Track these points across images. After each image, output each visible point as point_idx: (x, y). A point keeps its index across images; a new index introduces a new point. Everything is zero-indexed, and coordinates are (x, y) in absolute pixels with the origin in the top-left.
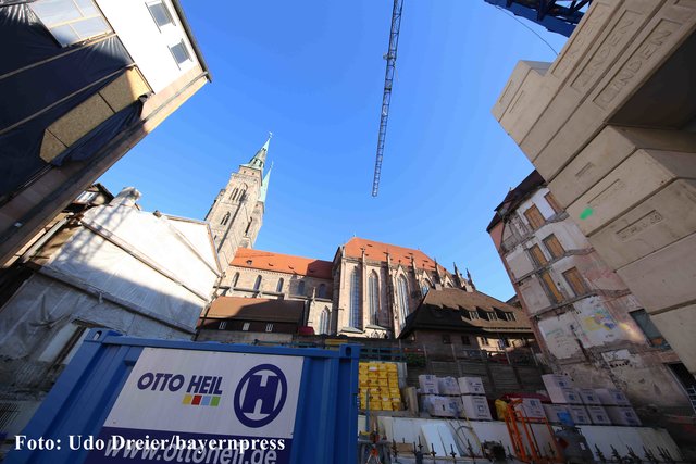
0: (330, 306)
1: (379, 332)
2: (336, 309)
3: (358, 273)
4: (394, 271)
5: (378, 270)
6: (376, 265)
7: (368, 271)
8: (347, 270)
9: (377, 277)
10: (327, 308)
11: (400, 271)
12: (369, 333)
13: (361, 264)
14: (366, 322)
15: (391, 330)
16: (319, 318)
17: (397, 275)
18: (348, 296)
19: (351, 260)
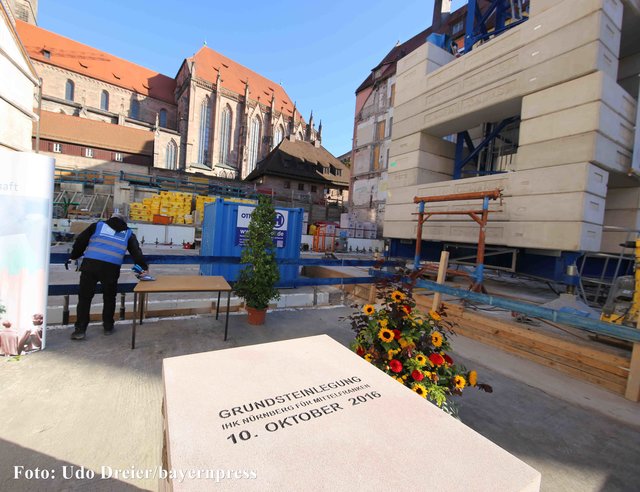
0: (178, 139)
1: (228, 171)
2: (184, 144)
3: (211, 103)
4: (251, 110)
5: (234, 105)
6: (233, 97)
7: (221, 103)
8: (198, 96)
9: (231, 113)
10: (173, 141)
11: (257, 111)
12: (218, 172)
13: (215, 92)
14: (215, 160)
15: (239, 171)
16: (164, 151)
17: (253, 113)
18: (198, 131)
19: (203, 85)
